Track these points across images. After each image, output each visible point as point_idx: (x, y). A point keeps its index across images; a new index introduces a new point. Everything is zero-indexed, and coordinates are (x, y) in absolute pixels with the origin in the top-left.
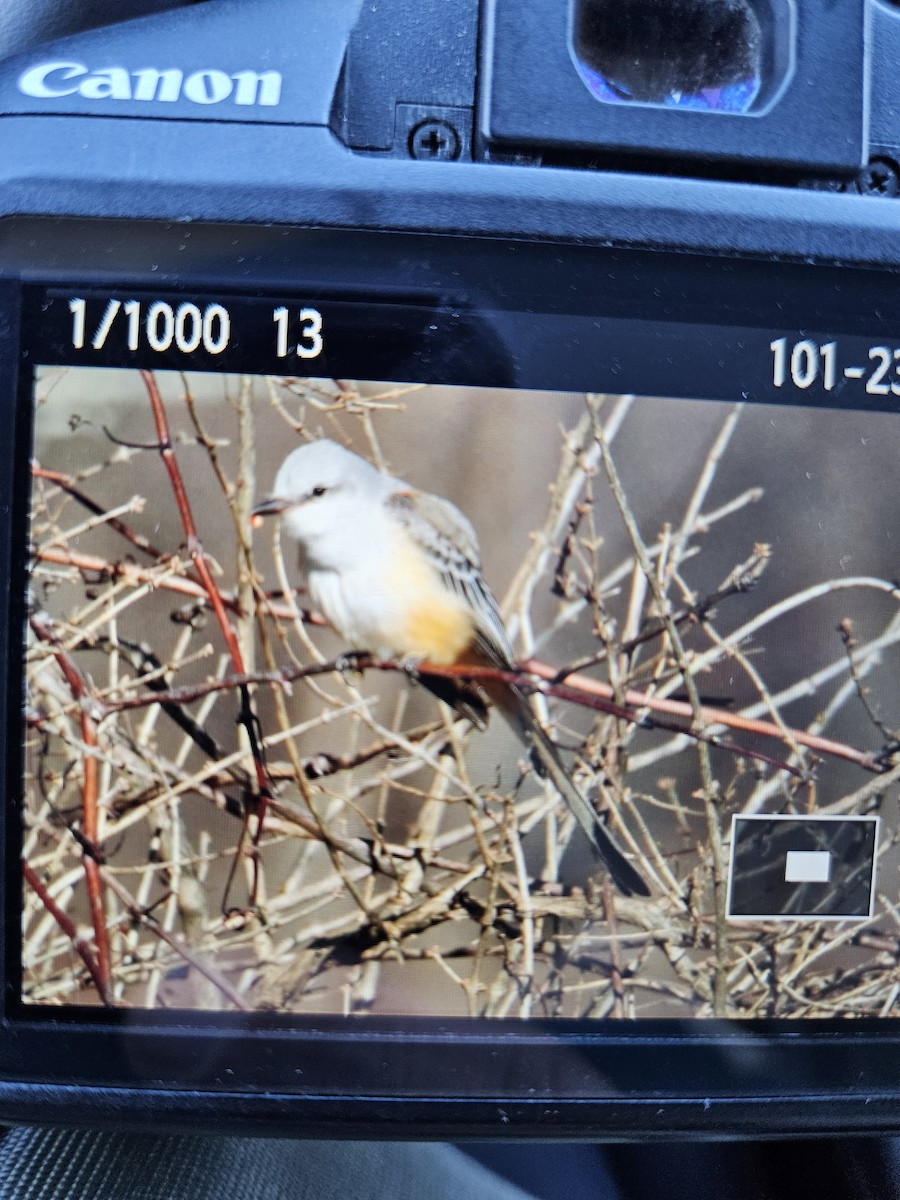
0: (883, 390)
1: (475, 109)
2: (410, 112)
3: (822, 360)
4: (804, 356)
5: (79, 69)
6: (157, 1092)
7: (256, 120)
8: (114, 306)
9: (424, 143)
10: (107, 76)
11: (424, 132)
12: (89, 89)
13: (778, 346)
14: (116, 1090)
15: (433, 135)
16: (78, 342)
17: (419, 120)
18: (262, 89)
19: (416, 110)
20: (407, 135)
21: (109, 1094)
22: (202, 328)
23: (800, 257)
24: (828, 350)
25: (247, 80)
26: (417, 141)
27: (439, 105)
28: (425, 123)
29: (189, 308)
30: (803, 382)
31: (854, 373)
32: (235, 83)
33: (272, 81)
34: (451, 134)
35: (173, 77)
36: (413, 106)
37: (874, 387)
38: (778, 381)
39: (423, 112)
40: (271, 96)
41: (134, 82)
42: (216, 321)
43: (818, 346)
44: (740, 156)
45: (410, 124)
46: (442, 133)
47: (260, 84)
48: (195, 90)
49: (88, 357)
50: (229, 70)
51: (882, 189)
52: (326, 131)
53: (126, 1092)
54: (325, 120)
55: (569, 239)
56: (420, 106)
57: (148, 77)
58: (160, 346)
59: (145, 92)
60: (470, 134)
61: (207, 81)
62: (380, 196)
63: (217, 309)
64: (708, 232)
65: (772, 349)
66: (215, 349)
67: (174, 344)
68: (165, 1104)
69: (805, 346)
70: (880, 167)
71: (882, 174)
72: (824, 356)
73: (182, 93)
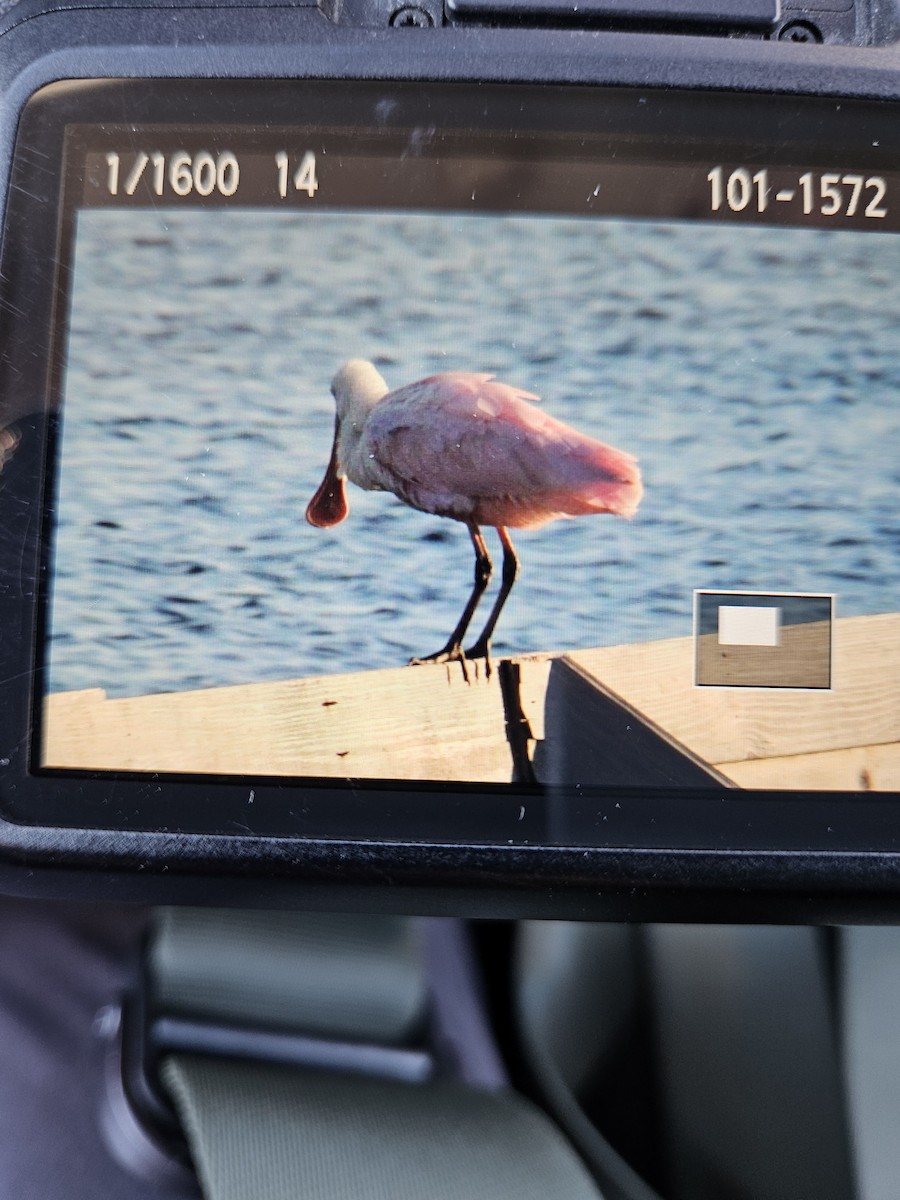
2: (389, 2)
3: (755, 187)
4: (738, 183)
8: (143, 160)
9: (402, 25)
11: (402, 17)
13: (715, 176)
14: (124, 834)
15: (410, 19)
16: (114, 190)
17: (398, 8)
20: (388, 19)
21: (117, 837)
22: (216, 175)
24: (761, 177)
26: (396, 23)
28: (403, 8)
29: (206, 159)
30: (738, 206)
31: (785, 196)
34: (425, 17)
38: (715, 205)
39: (401, 1)
42: (228, 168)
43: (752, 175)
45: (390, 9)
46: (418, 16)
49: (122, 200)
52: (318, 10)
53: (133, 835)
54: (318, 2)
58: (182, 191)
60: (440, 11)
63: (229, 159)
64: (642, 71)
65: (709, 179)
66: (228, 190)
67: (194, 188)
68: (169, 846)
69: (739, 175)
70: (799, 30)
71: (801, 35)
72: (757, 183)
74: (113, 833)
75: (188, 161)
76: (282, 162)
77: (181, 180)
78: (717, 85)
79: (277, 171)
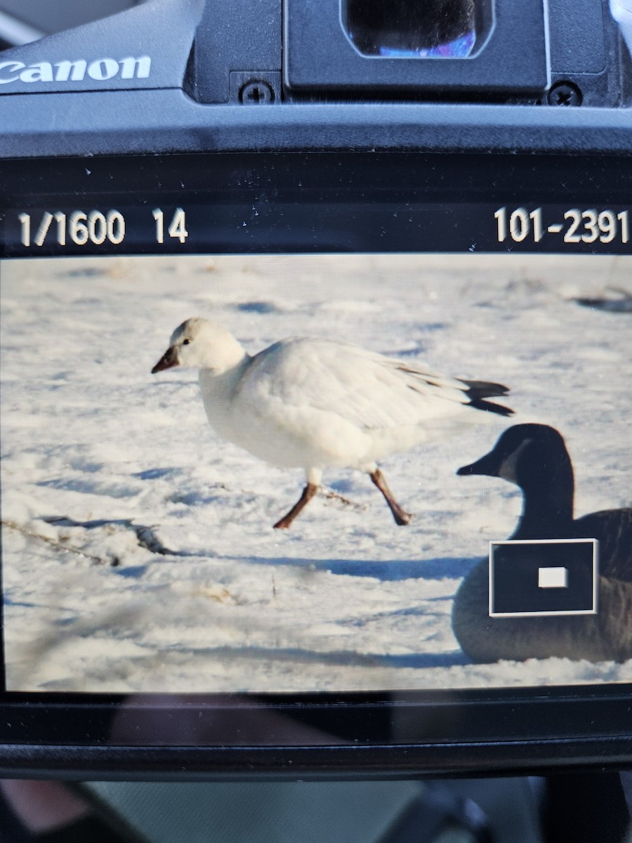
0: (576, 239)
1: (282, 70)
2: (239, 77)
3: (531, 222)
4: (519, 220)
5: (20, 65)
6: (95, 747)
7: (135, 88)
8: (48, 218)
9: (250, 96)
10: (39, 68)
11: (249, 89)
12: (26, 77)
14: (67, 747)
15: (256, 91)
16: (27, 243)
17: (246, 81)
18: (138, 68)
19: (243, 75)
20: (238, 92)
21: (62, 750)
22: (107, 228)
23: (507, 150)
24: (536, 214)
25: (129, 63)
26: (245, 94)
27: (258, 70)
28: (249, 83)
29: (97, 215)
30: (518, 238)
31: (554, 229)
32: (121, 66)
33: (145, 63)
34: (267, 89)
35: (80, 65)
36: (241, 73)
37: (569, 238)
38: (501, 238)
39: (247, 75)
40: (144, 72)
41: (55, 71)
42: (116, 221)
43: (529, 211)
44: (461, 86)
45: (239, 84)
46: (262, 89)
47: (137, 65)
48: (95, 72)
49: (34, 252)
50: (117, 58)
51: (567, 104)
52: (181, 92)
53: (74, 748)
54: (180, 84)
55: (346, 149)
56: (245, 72)
57: (64, 67)
58: (80, 241)
59: (62, 76)
60: (280, 87)
61: (102, 65)
62: (217, 130)
63: (116, 215)
64: (441, 138)
65: (496, 216)
66: (116, 240)
67: (89, 239)
69: (519, 213)
70: (564, 89)
71: (565, 93)
72: (533, 219)
73: (86, 74)
74: (59, 747)
75: (83, 216)
76: (159, 215)
77: (79, 234)
78: (500, 147)
79: (154, 222)
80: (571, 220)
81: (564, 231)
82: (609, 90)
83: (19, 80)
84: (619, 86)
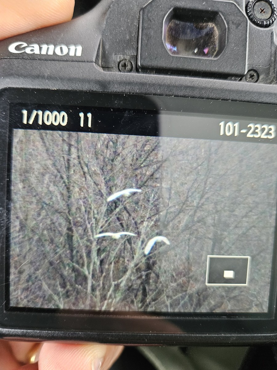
0: (252, 136)
1: (136, 57)
2: (118, 57)
3: (234, 128)
4: (229, 127)
5: (25, 45)
6: (47, 331)
7: (75, 60)
9: (122, 66)
10: (33, 47)
11: (122, 63)
12: (28, 51)
13: (222, 124)
14: (35, 331)
15: (125, 64)
16: (25, 122)
17: (121, 60)
18: (76, 51)
19: (120, 57)
20: (118, 63)
23: (227, 100)
25: (72, 48)
26: (120, 65)
27: (127, 55)
30: (228, 134)
31: (244, 131)
32: (69, 49)
33: (80, 49)
34: (130, 63)
35: (52, 47)
36: (119, 55)
37: (249, 135)
38: (222, 133)
39: (122, 57)
40: (79, 54)
41: (40, 49)
43: (234, 124)
44: (211, 71)
45: (118, 60)
46: (127, 63)
47: (76, 49)
48: (58, 52)
50: (67, 45)
52: (94, 63)
54: (94, 61)
57: (44, 48)
59: (44, 52)
60: (135, 63)
61: (61, 48)
62: (109, 82)
65: (220, 125)
66: (63, 124)
67: (52, 123)
68: (49, 335)
69: (230, 124)
70: (252, 72)
71: (252, 74)
72: (235, 126)
73: (54, 52)
74: (32, 331)
75: (50, 113)
76: (82, 115)
80: (250, 128)
81: (247, 133)
82: (270, 74)
83: (25, 52)
84: (275, 73)
